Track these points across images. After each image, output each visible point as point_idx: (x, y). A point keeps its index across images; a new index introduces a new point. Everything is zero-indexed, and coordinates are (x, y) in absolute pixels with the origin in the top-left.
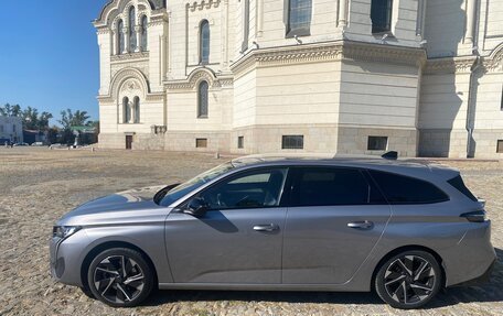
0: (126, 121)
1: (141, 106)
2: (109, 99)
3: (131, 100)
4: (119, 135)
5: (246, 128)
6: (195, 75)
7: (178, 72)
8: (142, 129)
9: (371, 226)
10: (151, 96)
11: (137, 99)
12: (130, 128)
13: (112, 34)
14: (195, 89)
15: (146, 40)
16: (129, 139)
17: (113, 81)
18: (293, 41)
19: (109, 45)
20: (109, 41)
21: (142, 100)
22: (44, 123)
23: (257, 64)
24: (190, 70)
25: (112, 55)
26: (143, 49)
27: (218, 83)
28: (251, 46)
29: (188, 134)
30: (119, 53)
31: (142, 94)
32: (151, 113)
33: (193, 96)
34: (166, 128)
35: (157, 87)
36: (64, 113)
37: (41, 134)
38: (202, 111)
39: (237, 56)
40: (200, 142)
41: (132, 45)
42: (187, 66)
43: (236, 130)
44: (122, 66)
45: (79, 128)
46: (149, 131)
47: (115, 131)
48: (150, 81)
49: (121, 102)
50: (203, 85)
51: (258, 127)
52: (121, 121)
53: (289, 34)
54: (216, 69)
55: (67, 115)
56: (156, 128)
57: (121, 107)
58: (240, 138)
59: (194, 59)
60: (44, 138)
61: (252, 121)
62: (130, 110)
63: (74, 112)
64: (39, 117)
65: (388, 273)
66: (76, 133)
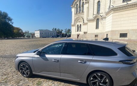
0: (78, 31)
1: (82, 27)
2: (74, 25)
3: (79, 25)
4: (76, 35)
5: (109, 32)
6: (95, 17)
7: (91, 17)
8: (81, 33)
9: (85, 62)
10: (84, 24)
11: (81, 25)
12: (78, 33)
13: (75, 8)
14: (95, 21)
15: (83, 9)
16: (78, 36)
17: (75, 21)
18: (125, 3)
19: (74, 11)
20: (74, 10)
21: (82, 25)
22: (61, 32)
23: (113, 12)
24: (94, 16)
25: (75, 14)
26: (83, 11)
27: (102, 19)
28: (111, 7)
29: (93, 34)
30: (77, 13)
31: (82, 23)
32: (84, 29)
33: (95, 23)
34: (87, 32)
35: (86, 21)
36: (65, 30)
37: (60, 35)
38: (97, 27)
39: (107, 10)
40: (96, 36)
41: (80, 11)
42: (93, 15)
43: (106, 32)
44: (77, 16)
45: (69, 33)
46: (83, 33)
47: (75, 34)
48: (84, 20)
49: (77, 26)
50: (98, 20)
51: (112, 31)
52: (76, 31)
53: (124, 1)
54: (101, 15)
55: (66, 30)
56: (85, 32)
57: (77, 27)
58: (107, 34)
59: (95, 12)
60: (61, 36)
61: (110, 29)
62: (79, 28)
63: (68, 29)
64: (60, 31)
65: (92, 78)
66: (68, 34)
